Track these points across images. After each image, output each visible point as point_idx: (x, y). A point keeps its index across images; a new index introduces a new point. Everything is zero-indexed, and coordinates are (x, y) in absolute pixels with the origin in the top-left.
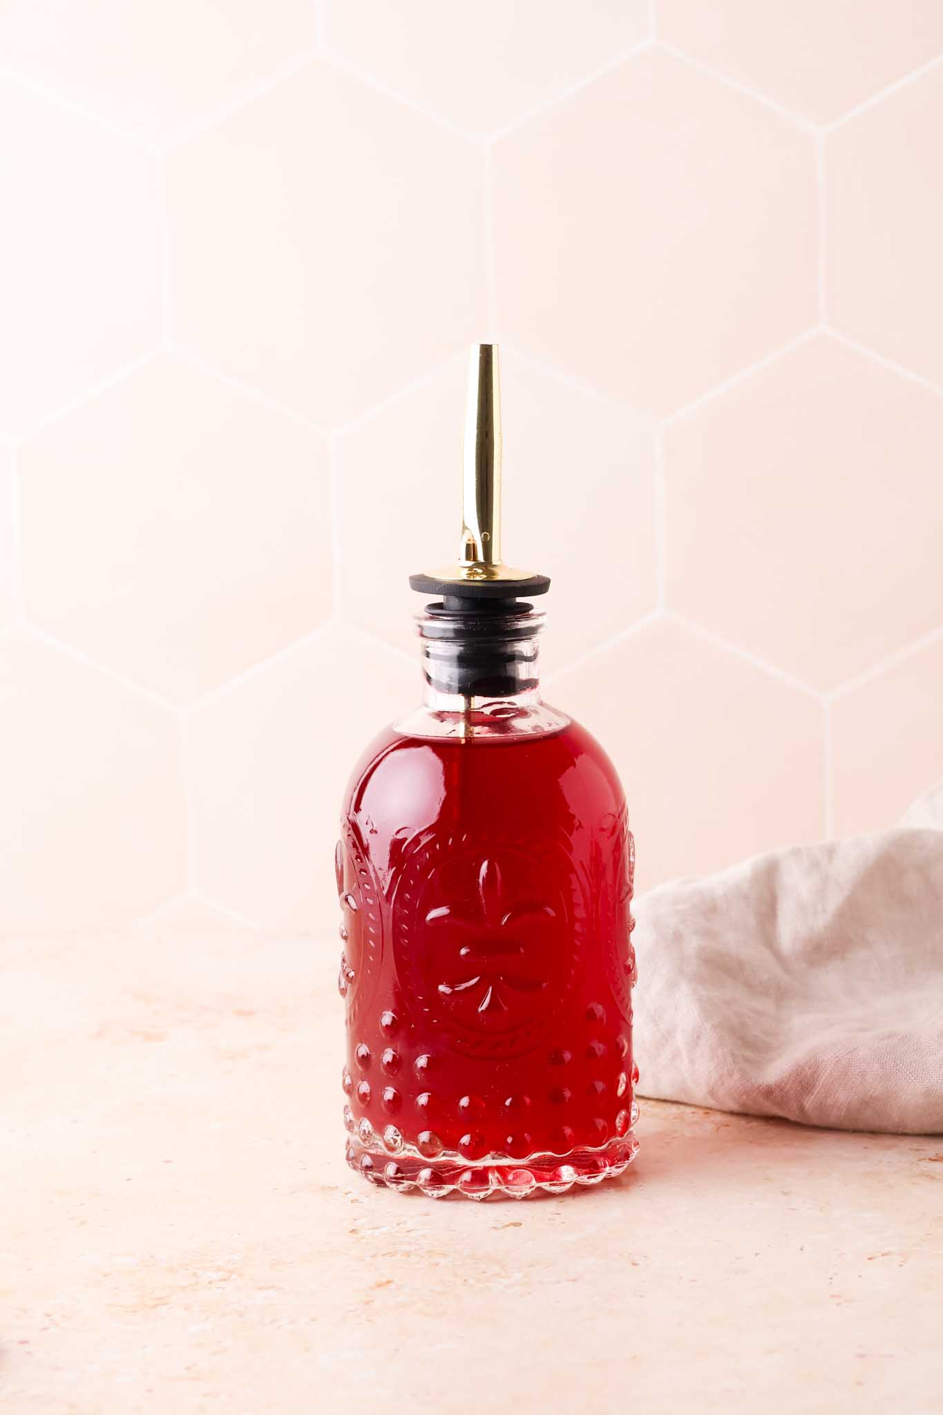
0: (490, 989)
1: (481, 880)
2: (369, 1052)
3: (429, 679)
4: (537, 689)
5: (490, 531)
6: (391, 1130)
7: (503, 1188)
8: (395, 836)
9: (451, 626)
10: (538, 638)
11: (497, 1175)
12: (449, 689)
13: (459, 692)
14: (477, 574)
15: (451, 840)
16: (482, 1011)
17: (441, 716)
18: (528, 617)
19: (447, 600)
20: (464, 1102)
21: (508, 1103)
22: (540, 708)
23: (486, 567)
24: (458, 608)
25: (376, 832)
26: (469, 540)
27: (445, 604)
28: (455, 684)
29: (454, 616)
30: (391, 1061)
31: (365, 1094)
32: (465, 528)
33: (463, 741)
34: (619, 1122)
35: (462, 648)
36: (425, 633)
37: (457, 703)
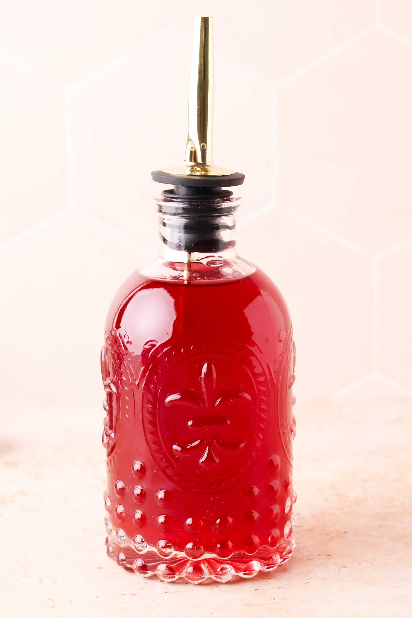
0: (207, 448)
1: (202, 376)
2: (124, 486)
3: (165, 241)
4: (235, 247)
5: (206, 142)
6: (139, 538)
7: (213, 577)
8: (145, 347)
9: (181, 205)
10: (236, 213)
11: (207, 565)
12: (179, 247)
13: (185, 250)
14: (198, 171)
15: (183, 349)
16: (202, 462)
17: (172, 265)
18: (229, 200)
19: (178, 188)
20: (189, 521)
21: (218, 521)
22: (238, 261)
23: (204, 166)
24: (184, 193)
25: (131, 343)
26: (192, 148)
27: (175, 189)
28: (183, 244)
29: (183, 200)
30: (140, 494)
31: (121, 513)
32: (189, 139)
33: (186, 282)
34: (286, 531)
35: (186, 220)
36: (163, 210)
37: (183, 256)
